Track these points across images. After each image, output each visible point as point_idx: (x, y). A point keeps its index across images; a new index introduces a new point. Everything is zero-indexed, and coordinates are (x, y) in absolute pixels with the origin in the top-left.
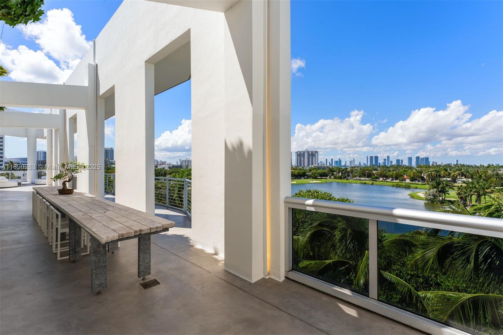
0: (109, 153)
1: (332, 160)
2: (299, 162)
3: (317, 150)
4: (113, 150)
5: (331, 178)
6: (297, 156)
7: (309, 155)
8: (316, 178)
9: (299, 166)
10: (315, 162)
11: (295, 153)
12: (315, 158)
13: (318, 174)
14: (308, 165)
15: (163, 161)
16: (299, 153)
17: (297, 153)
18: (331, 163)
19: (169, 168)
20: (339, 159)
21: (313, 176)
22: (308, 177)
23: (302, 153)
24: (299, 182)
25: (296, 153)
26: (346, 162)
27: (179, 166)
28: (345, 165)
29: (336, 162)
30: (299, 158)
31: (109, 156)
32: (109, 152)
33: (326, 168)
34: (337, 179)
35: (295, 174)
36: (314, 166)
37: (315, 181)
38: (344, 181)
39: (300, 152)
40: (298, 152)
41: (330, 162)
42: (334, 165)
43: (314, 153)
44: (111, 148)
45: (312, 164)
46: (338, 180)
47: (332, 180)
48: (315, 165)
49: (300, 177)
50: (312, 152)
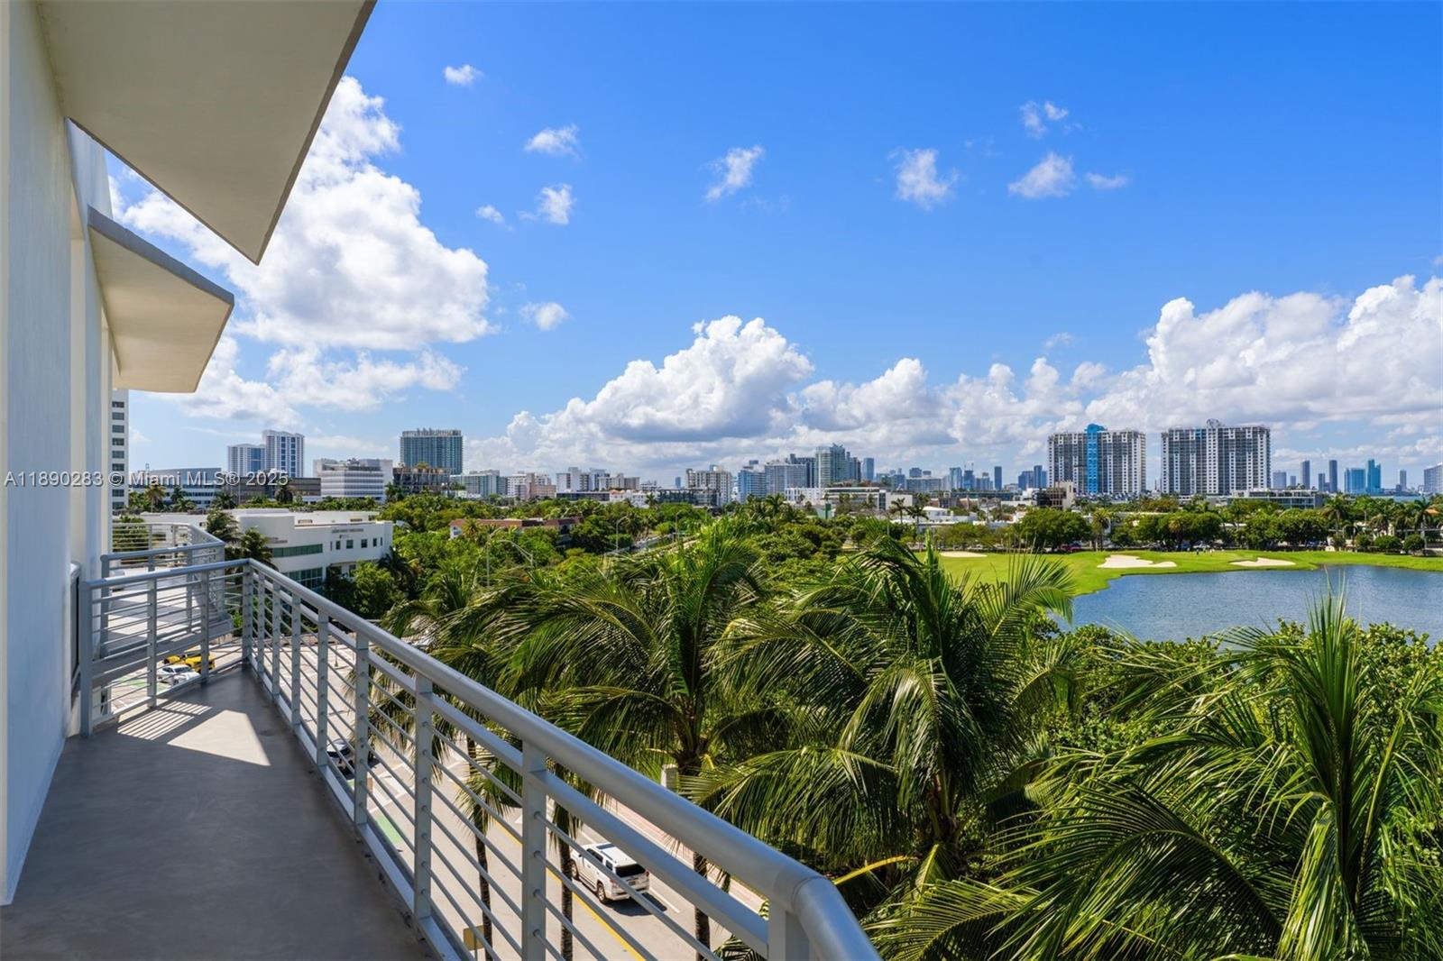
0: (448, 450)
1: (1333, 464)
2: (1177, 474)
3: (1266, 425)
4: (461, 438)
5: (1344, 547)
6: (1171, 452)
7: (1224, 443)
8: (1266, 545)
9: (1178, 491)
10: (1255, 473)
11: (1160, 438)
12: (1255, 457)
13: (1280, 527)
14: (1224, 489)
15: (625, 476)
16: (1176, 438)
17: (1171, 439)
18: (1327, 480)
19: (647, 502)
20: (1371, 463)
21: (1252, 537)
22: (1229, 542)
23: (1192, 437)
24: (1187, 566)
25: (1164, 436)
26: (1403, 474)
27: (684, 494)
28: (1399, 487)
29: (1356, 475)
30: (1177, 458)
31: (448, 461)
32: (448, 445)
33: (1310, 501)
34: (1373, 551)
35: (1166, 527)
36: (1252, 494)
37: (1264, 562)
38: (1414, 561)
39: (1184, 434)
40: (1171, 431)
41: (1321, 477)
42: (1341, 486)
43: (1249, 436)
44: (455, 433)
45: (1241, 485)
46: (1382, 554)
47: (1350, 556)
48: (1255, 490)
49: (1193, 543)
50: (1240, 433)
